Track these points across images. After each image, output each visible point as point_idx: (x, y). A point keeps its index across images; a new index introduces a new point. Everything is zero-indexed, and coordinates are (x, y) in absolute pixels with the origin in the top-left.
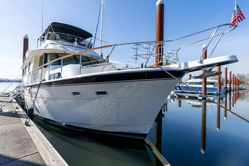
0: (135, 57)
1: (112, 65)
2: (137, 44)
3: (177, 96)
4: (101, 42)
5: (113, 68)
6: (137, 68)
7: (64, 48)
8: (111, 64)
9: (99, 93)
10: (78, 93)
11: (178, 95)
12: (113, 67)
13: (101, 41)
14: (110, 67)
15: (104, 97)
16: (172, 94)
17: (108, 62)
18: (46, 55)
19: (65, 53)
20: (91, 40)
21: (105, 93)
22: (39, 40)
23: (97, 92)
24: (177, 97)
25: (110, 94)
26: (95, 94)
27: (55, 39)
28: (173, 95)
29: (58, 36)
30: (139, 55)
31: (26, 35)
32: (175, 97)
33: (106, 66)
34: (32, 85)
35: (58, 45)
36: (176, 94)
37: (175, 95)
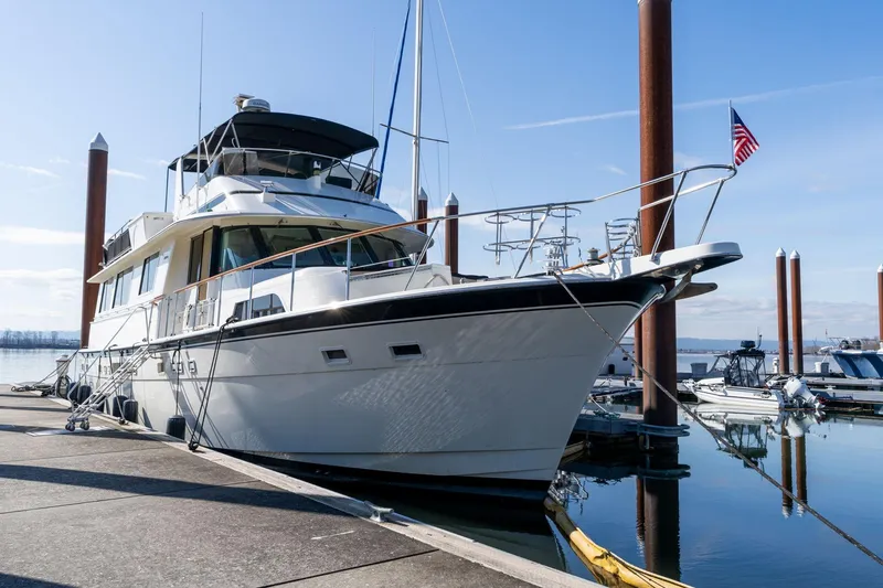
0: (494, 248)
1: (435, 271)
2: (498, 213)
3: (817, 405)
4: (417, 145)
5: (438, 278)
6: (501, 278)
7: (277, 205)
8: (430, 268)
9: (399, 350)
10: (340, 354)
11: (823, 398)
12: (435, 276)
13: (418, 138)
14: (428, 276)
15: (408, 360)
16: (790, 393)
17: (424, 261)
18: (218, 232)
19: (281, 221)
20: (371, 161)
21: (414, 350)
22: (173, 167)
23: (394, 348)
24: (820, 409)
25: (428, 351)
26: (389, 353)
27: (245, 173)
28: (797, 396)
29: (255, 162)
30: (504, 244)
31: (100, 139)
32: (808, 408)
33: (417, 275)
34: (181, 340)
35: (261, 196)
36: (814, 393)
37: (809, 397)
